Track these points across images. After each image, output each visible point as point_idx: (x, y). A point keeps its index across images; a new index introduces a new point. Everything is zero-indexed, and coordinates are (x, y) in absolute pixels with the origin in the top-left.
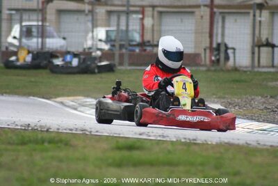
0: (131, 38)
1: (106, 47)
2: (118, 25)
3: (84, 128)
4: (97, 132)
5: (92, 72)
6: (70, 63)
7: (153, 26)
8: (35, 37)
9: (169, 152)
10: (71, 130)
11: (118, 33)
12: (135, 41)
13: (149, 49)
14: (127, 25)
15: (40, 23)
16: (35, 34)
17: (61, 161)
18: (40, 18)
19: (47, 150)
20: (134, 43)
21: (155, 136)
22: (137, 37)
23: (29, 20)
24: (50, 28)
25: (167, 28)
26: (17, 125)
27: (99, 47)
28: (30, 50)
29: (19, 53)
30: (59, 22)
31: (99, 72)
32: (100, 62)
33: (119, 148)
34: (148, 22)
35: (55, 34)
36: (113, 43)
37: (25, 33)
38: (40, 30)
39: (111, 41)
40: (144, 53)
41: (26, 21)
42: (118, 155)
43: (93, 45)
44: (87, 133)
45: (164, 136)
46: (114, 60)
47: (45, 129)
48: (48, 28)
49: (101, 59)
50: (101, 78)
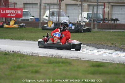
0: (99, 17)
1: (87, 21)
2: (93, 11)
3: (77, 57)
4: (83, 58)
5: (81, 32)
6: (71, 28)
7: (109, 11)
8: (56, 16)
9: (116, 68)
10: (72, 57)
11: (93, 15)
12: (101, 18)
13: (106, 22)
14: (97, 11)
15: (58, 10)
16: (55, 15)
17: (67, 71)
18: (58, 8)
19: (61, 66)
20: (100, 19)
21: (109, 61)
22: (101, 17)
23: (53, 9)
24: (62, 12)
25: (115, 12)
26: (47, 55)
27: (84, 21)
28: (53, 22)
29: (49, 23)
30: (66, 9)
31: (84, 32)
32: (84, 27)
33: (93, 66)
34: (107, 10)
35: (65, 15)
36: (90, 19)
37: (51, 14)
38: (58, 13)
39: (90, 18)
40: (104, 24)
41: (52, 9)
42: (93, 69)
43: (81, 20)
44: (79, 59)
45: (113, 61)
46: (91, 26)
47: (60, 57)
48: (61, 12)
49: (85, 26)
50: (85, 34)
